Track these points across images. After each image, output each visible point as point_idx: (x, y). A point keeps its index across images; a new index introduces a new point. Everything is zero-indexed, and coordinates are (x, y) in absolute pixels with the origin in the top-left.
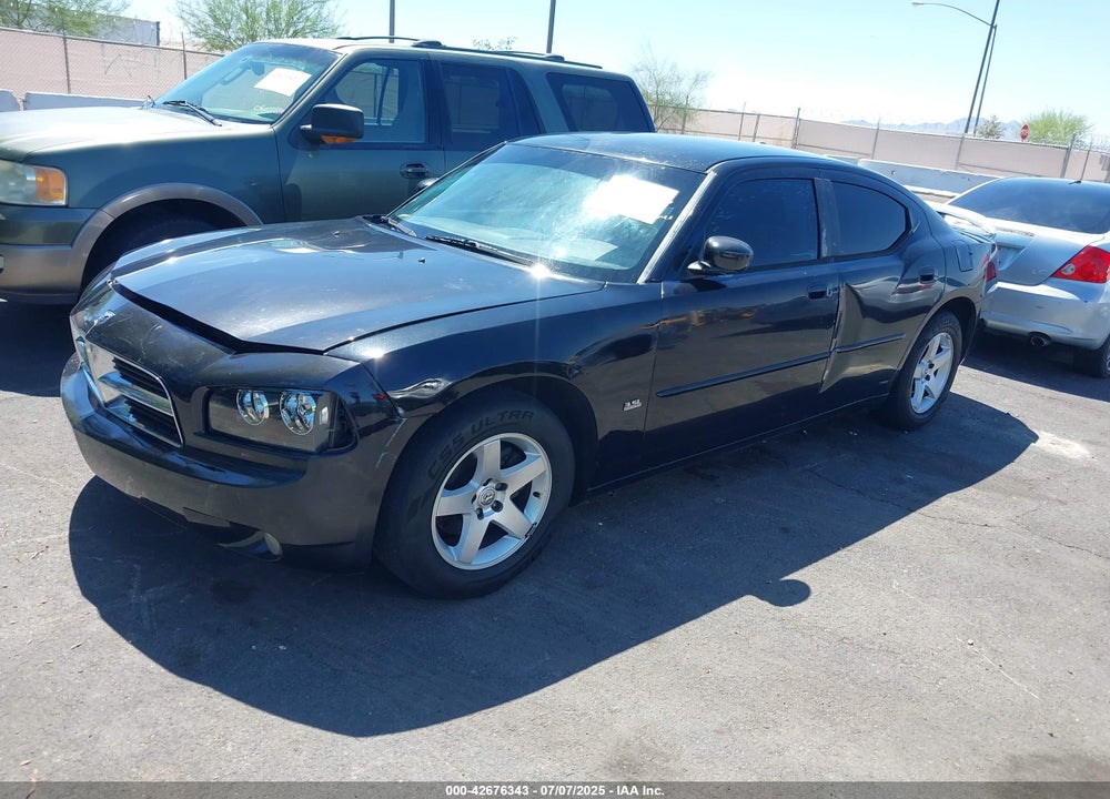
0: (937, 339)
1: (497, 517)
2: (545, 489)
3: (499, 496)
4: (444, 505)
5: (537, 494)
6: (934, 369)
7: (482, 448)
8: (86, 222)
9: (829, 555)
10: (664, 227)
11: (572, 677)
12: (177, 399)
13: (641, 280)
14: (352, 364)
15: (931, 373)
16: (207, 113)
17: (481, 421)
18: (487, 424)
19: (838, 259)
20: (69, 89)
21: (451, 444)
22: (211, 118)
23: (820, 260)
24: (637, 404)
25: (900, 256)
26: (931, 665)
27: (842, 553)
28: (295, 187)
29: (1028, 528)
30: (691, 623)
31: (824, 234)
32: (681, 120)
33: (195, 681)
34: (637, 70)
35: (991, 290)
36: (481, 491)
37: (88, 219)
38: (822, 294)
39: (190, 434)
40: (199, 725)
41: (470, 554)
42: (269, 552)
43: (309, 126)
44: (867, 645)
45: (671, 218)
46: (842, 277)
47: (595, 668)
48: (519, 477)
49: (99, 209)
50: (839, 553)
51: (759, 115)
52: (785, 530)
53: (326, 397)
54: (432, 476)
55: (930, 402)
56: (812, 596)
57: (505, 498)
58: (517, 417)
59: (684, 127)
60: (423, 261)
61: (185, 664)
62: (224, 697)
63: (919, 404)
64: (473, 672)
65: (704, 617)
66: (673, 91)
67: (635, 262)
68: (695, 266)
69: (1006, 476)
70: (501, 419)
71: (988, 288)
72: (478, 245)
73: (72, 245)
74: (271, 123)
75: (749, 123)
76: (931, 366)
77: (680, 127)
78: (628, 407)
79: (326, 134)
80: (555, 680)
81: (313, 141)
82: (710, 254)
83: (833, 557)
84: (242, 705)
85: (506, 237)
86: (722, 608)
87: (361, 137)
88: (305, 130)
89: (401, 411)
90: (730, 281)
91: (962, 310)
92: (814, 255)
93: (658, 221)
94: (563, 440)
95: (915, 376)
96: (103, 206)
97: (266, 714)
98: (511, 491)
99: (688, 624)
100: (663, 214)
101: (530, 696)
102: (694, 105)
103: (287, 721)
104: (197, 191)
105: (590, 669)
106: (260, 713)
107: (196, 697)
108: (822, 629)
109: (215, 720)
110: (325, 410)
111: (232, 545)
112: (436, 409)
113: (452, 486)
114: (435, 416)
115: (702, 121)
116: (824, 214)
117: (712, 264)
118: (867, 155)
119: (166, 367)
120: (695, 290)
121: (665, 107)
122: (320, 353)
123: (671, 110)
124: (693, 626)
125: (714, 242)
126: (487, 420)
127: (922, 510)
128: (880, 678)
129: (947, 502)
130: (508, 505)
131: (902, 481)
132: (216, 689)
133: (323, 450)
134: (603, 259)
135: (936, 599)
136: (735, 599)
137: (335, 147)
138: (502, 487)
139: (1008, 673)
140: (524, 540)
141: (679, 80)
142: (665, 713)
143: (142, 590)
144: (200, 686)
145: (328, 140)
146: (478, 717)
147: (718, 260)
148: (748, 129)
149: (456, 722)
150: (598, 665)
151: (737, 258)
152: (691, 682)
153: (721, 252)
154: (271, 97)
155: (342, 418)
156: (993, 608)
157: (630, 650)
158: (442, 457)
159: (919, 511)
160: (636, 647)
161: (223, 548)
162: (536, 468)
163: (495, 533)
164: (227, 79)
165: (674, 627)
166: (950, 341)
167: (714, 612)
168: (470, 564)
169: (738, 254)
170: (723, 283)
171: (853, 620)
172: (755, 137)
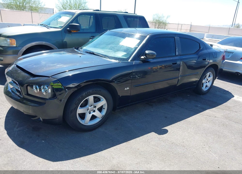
0: (208, 74)
1: (94, 114)
2: (106, 107)
3: (94, 109)
4: (80, 111)
5: (104, 109)
6: (208, 81)
7: (89, 98)
8: (20, 49)
9: (175, 123)
10: (136, 49)
11: (106, 150)
12: (21, 87)
13: (129, 61)
14: (56, 79)
15: (207, 81)
16: (48, 26)
17: (88, 92)
18: (89, 93)
19: (180, 55)
20: (32, 23)
21: (80, 97)
22: (48, 27)
23: (176, 56)
24: (128, 88)
25: (197, 55)
26: (193, 150)
27: (178, 123)
28: (65, 42)
29: (226, 118)
30: (137, 138)
31: (177, 50)
32: (164, 26)
33: (22, 148)
34: (154, 15)
35: (223, 62)
36: (90, 108)
37: (21, 49)
38: (176, 63)
39: (24, 95)
40: (20, 158)
41: (87, 122)
42: (41, 120)
43: (69, 29)
44: (178, 145)
45: (137, 46)
46: (181, 60)
47: (112, 148)
48: (99, 105)
49: (23, 47)
50: (177, 123)
51: (182, 24)
52: (166, 117)
53: (50, 87)
54: (76, 105)
55: (207, 88)
56: (168, 133)
57: (96, 109)
58: (97, 91)
59: (165, 27)
60: (81, 57)
61: (21, 144)
62: (27, 152)
63: (204, 89)
64: (84, 148)
65: (141, 137)
66: (162, 19)
67: (128, 56)
68: (142, 57)
69: (224, 106)
70: (93, 92)
71: (222, 62)
72: (95, 53)
73: (17, 55)
74: (61, 28)
75: (180, 26)
76: (207, 80)
77: (164, 27)
78: (126, 89)
79: (72, 30)
80: (102, 150)
81: (69, 32)
82: (146, 55)
83: (176, 124)
84: (30, 154)
85: (103, 51)
86: (146, 135)
87: (79, 31)
88: (68, 30)
89: (67, 90)
90: (152, 61)
91: (214, 67)
92: (174, 54)
93: (135, 47)
94: (109, 96)
95: (203, 82)
96: (24, 46)
97: (35, 156)
98: (97, 108)
99: (136, 139)
100: (136, 46)
101: (95, 154)
102: (167, 22)
103: (39, 158)
104: (44, 43)
105: (111, 148)
106: (34, 156)
107: (21, 151)
108: (168, 140)
109: (24, 157)
110: (50, 89)
111: (34, 119)
112: (76, 89)
113: (82, 106)
114: (76, 91)
115: (169, 26)
116: (177, 45)
117: (146, 57)
118: (207, 32)
119: (19, 80)
120: (142, 62)
121: (161, 23)
122: (49, 77)
123: (162, 24)
124: (138, 139)
125: (147, 52)
126: (89, 92)
127: (201, 113)
128: (179, 152)
129: (207, 111)
130: (97, 111)
131: (197, 106)
132: (26, 150)
133: (50, 99)
134: (123, 56)
135: (198, 134)
136: (149, 133)
137: (74, 33)
138: (95, 107)
139: (212, 152)
140: (101, 119)
141: (164, 17)
142: (125, 159)
143: (17, 128)
144: (23, 149)
145: (73, 31)
146: (82, 158)
147: (147, 56)
148: (180, 27)
149: (76, 159)
150: (113, 147)
151: (153, 55)
152: (134, 152)
153: (148, 54)
154: (61, 22)
155: (53, 91)
156: (212, 137)
157: (121, 144)
158: (78, 100)
159: (199, 113)
160: (123, 144)
161: (32, 119)
162: (103, 102)
163: (93, 117)
164: (55, 19)
165: (133, 139)
166: (212, 74)
167: (144, 136)
168: (87, 124)
169: (153, 54)
170: (150, 61)
171: (176, 139)
172: (181, 29)
